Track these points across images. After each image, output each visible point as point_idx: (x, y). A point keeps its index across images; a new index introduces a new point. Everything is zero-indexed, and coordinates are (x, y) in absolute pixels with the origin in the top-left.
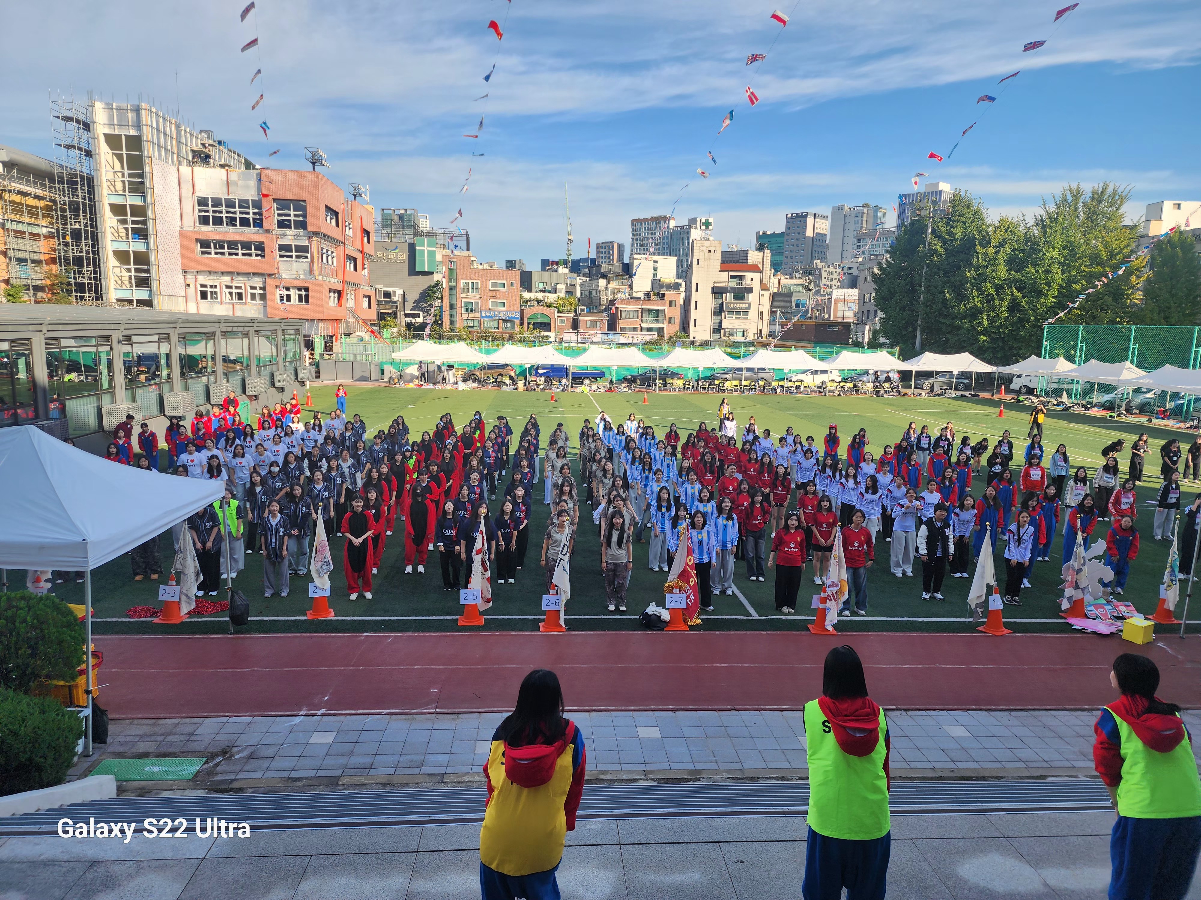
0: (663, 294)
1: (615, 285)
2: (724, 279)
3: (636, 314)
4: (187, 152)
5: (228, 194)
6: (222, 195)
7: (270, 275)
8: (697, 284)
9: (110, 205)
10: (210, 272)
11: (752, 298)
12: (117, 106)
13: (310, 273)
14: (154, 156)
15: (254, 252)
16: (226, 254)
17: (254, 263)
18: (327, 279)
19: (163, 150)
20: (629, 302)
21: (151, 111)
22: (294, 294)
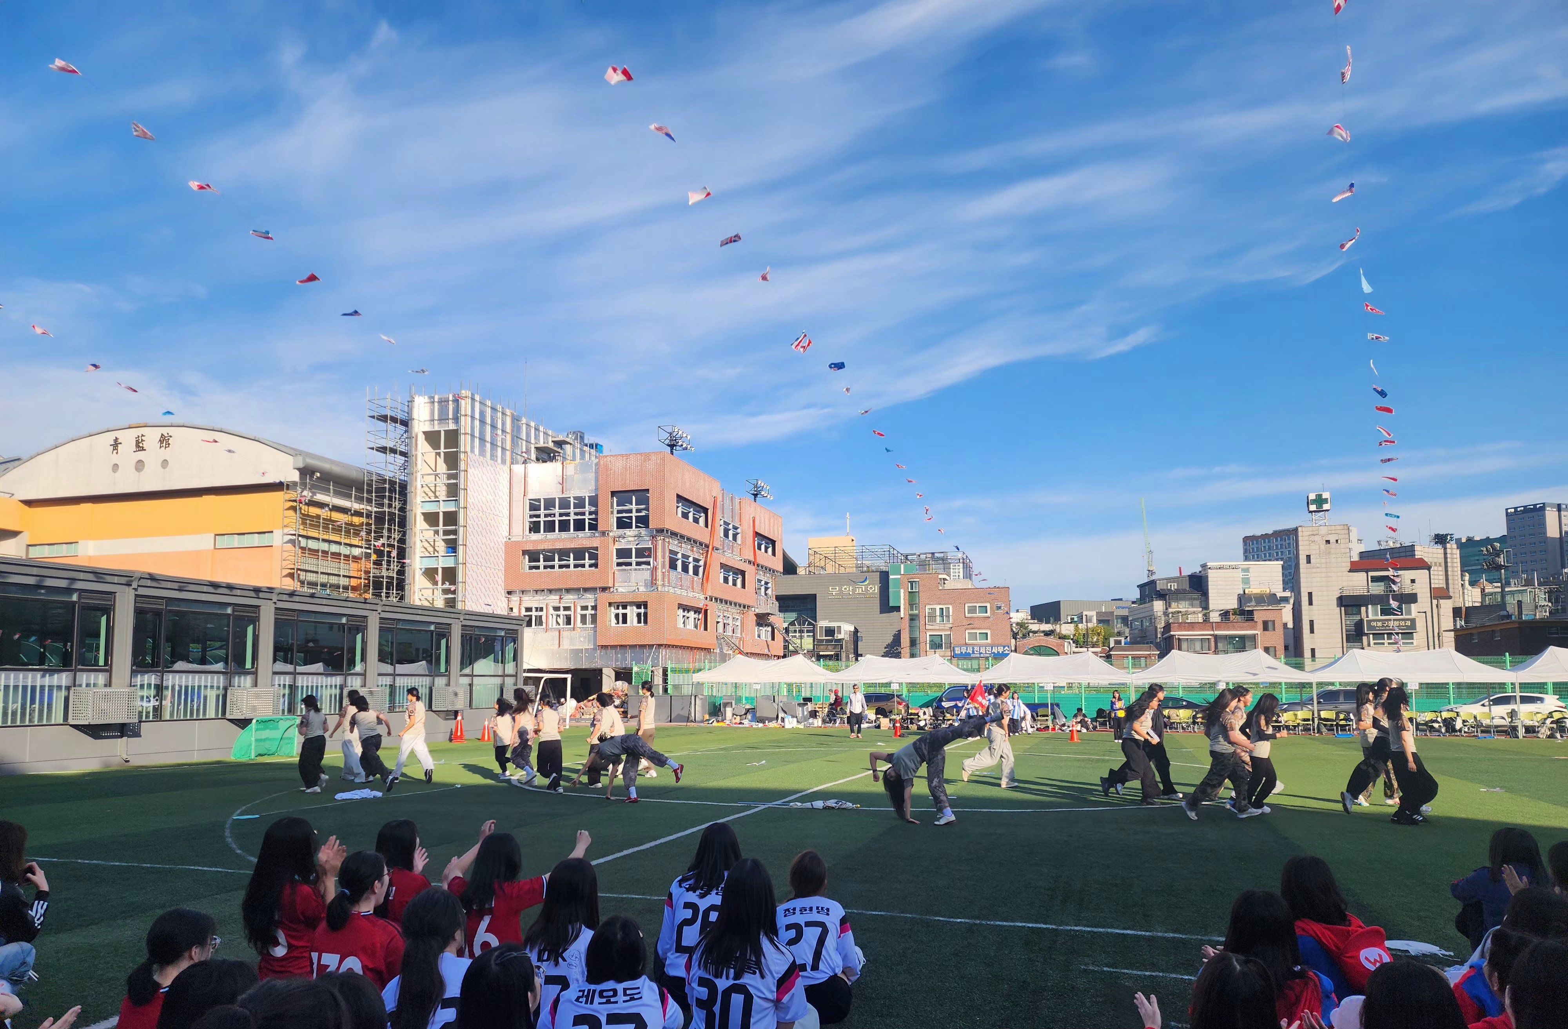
0: (1251, 612)
1: (1181, 606)
2: (1359, 584)
3: (1206, 644)
4: (528, 450)
5: (563, 492)
6: (556, 494)
7: (604, 589)
8: (1310, 594)
9: (423, 514)
10: (536, 591)
11: (1416, 611)
12: (439, 399)
13: (652, 582)
14: (472, 451)
15: (587, 562)
16: (557, 567)
17: (586, 575)
18: (679, 592)
19: (488, 445)
20: (1192, 626)
21: (473, 399)
22: (632, 612)
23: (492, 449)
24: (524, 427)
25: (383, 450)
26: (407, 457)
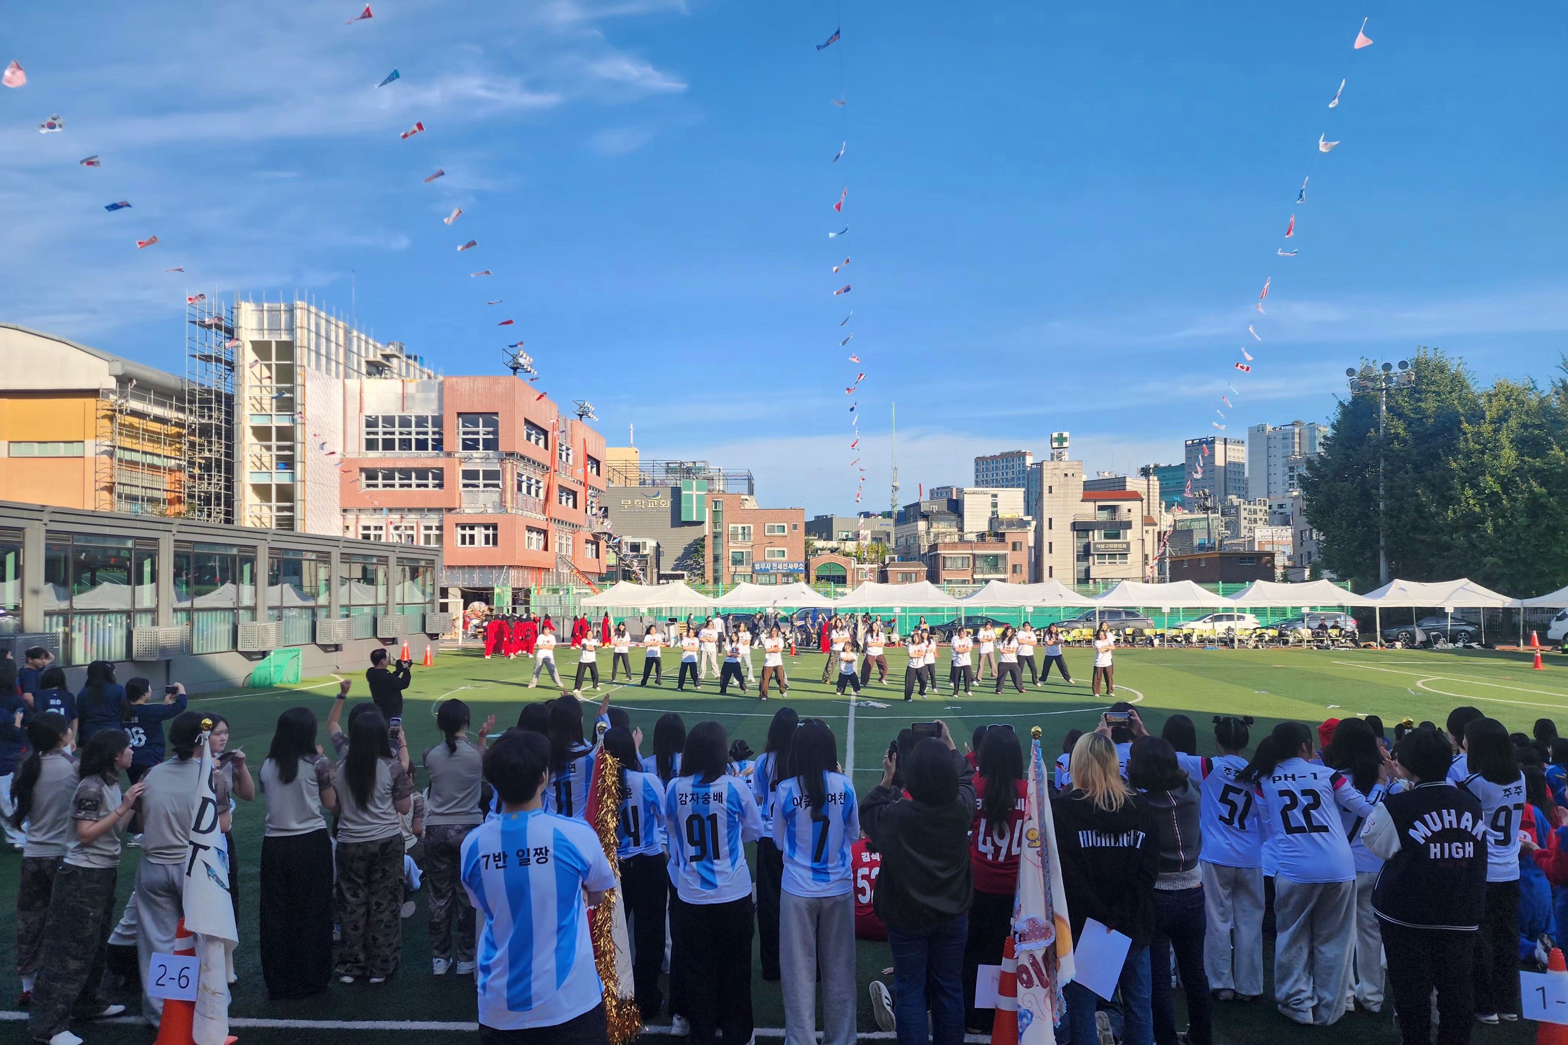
0: (1003, 534)
1: (939, 527)
2: (1089, 511)
3: (966, 562)
4: (359, 364)
5: (403, 410)
6: (395, 412)
7: (450, 510)
8: (1051, 520)
9: (253, 428)
10: (375, 510)
11: (1131, 535)
12: (269, 308)
13: (501, 504)
14: (309, 365)
15: (431, 482)
16: (397, 486)
17: (430, 494)
18: (525, 514)
19: (323, 359)
20: (952, 545)
21: (309, 311)
22: (479, 534)
23: (327, 363)
24: (355, 340)
25: (206, 358)
26: (232, 367)
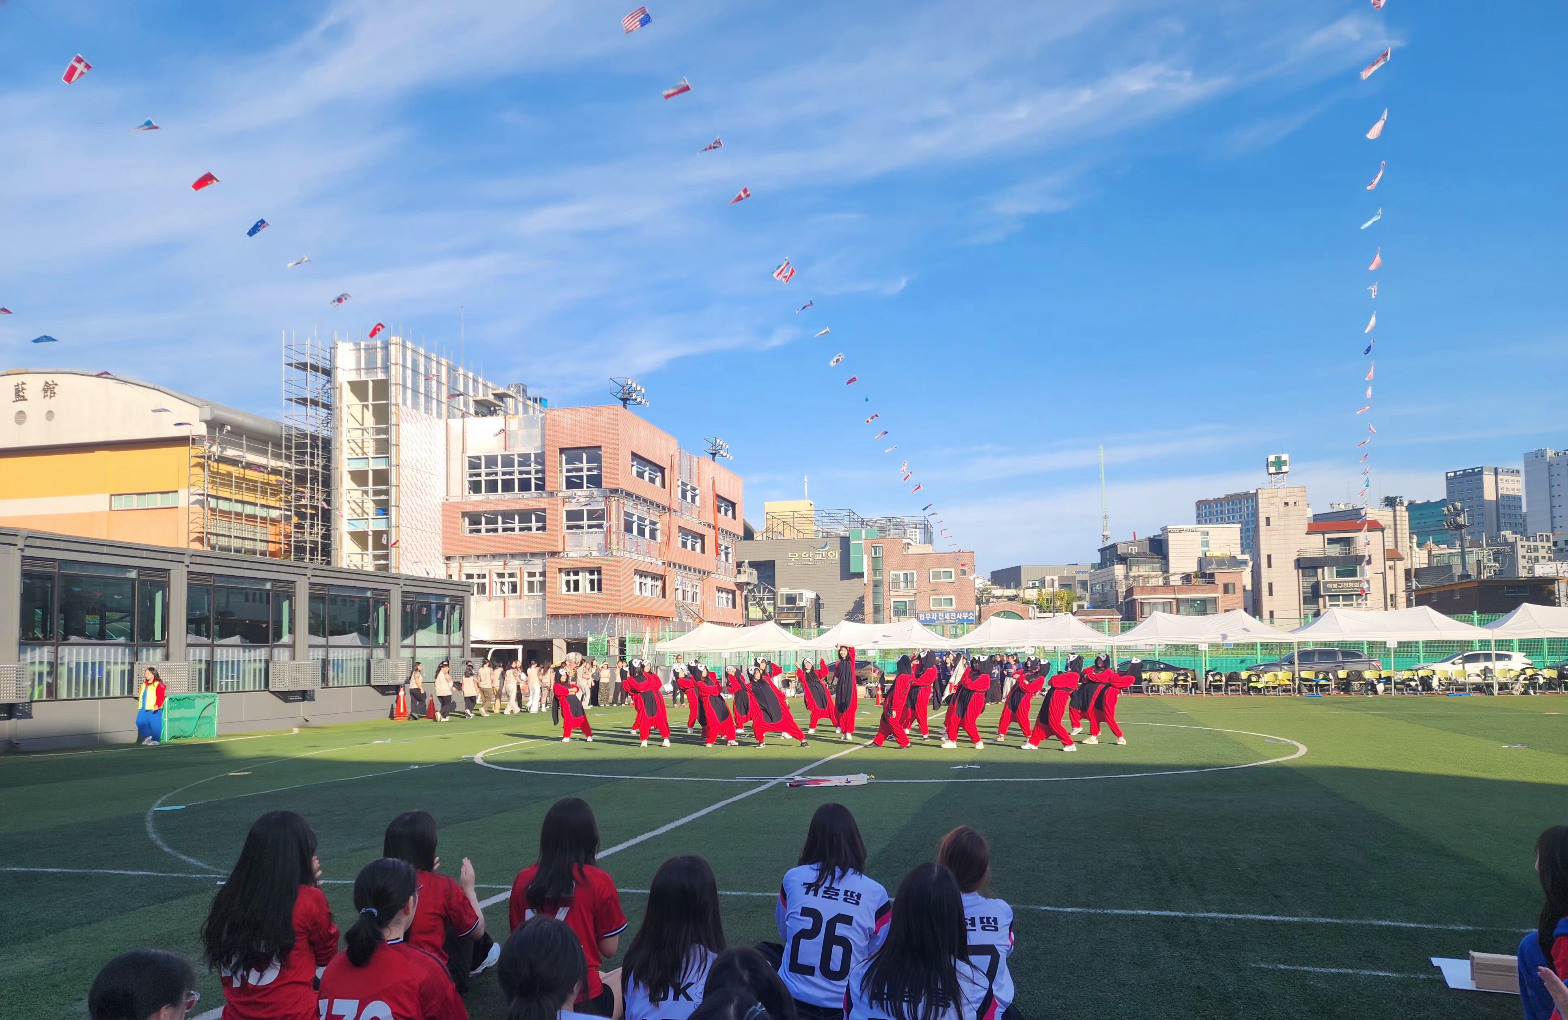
0: (1212, 575)
1: (1140, 570)
2: (1316, 545)
3: (1168, 607)
4: (466, 403)
6: (498, 450)
7: (553, 554)
8: (1269, 557)
9: (351, 472)
12: (365, 346)
13: (606, 547)
14: (404, 403)
15: (534, 524)
16: (500, 530)
17: (534, 539)
18: (635, 557)
19: (422, 398)
20: (1154, 589)
21: (404, 347)
22: (584, 579)
23: (426, 402)
24: (461, 378)
25: (303, 401)
26: (330, 410)
